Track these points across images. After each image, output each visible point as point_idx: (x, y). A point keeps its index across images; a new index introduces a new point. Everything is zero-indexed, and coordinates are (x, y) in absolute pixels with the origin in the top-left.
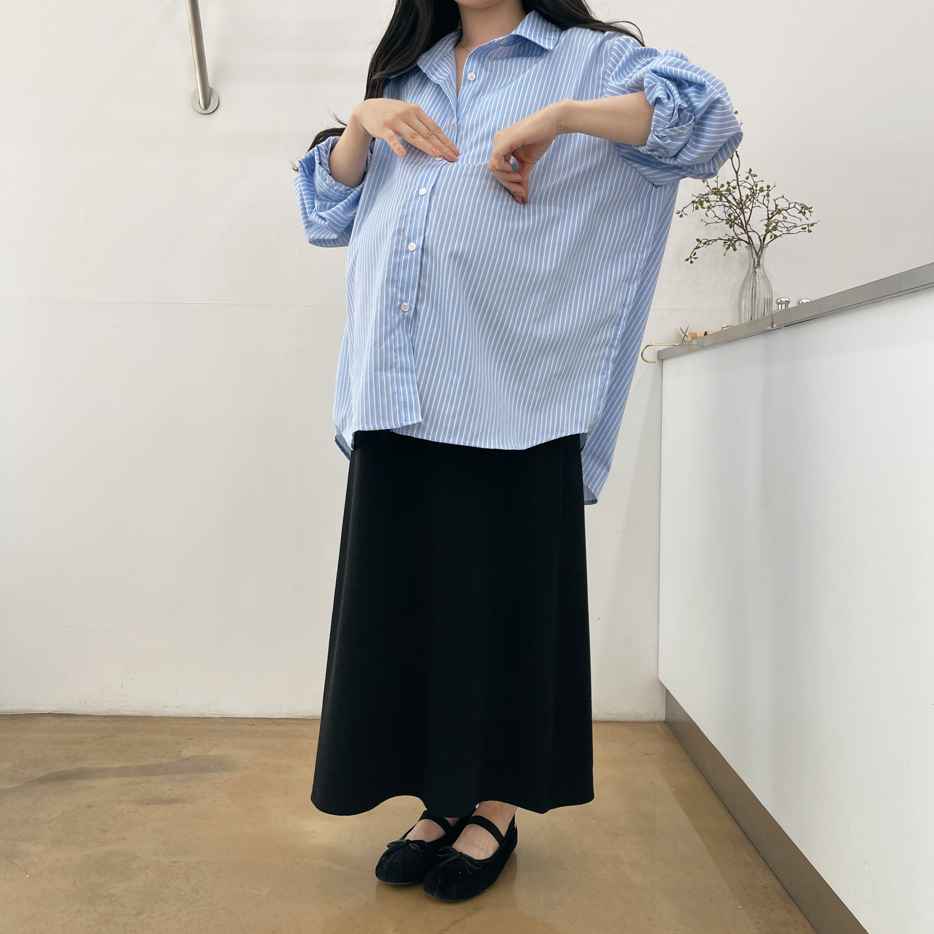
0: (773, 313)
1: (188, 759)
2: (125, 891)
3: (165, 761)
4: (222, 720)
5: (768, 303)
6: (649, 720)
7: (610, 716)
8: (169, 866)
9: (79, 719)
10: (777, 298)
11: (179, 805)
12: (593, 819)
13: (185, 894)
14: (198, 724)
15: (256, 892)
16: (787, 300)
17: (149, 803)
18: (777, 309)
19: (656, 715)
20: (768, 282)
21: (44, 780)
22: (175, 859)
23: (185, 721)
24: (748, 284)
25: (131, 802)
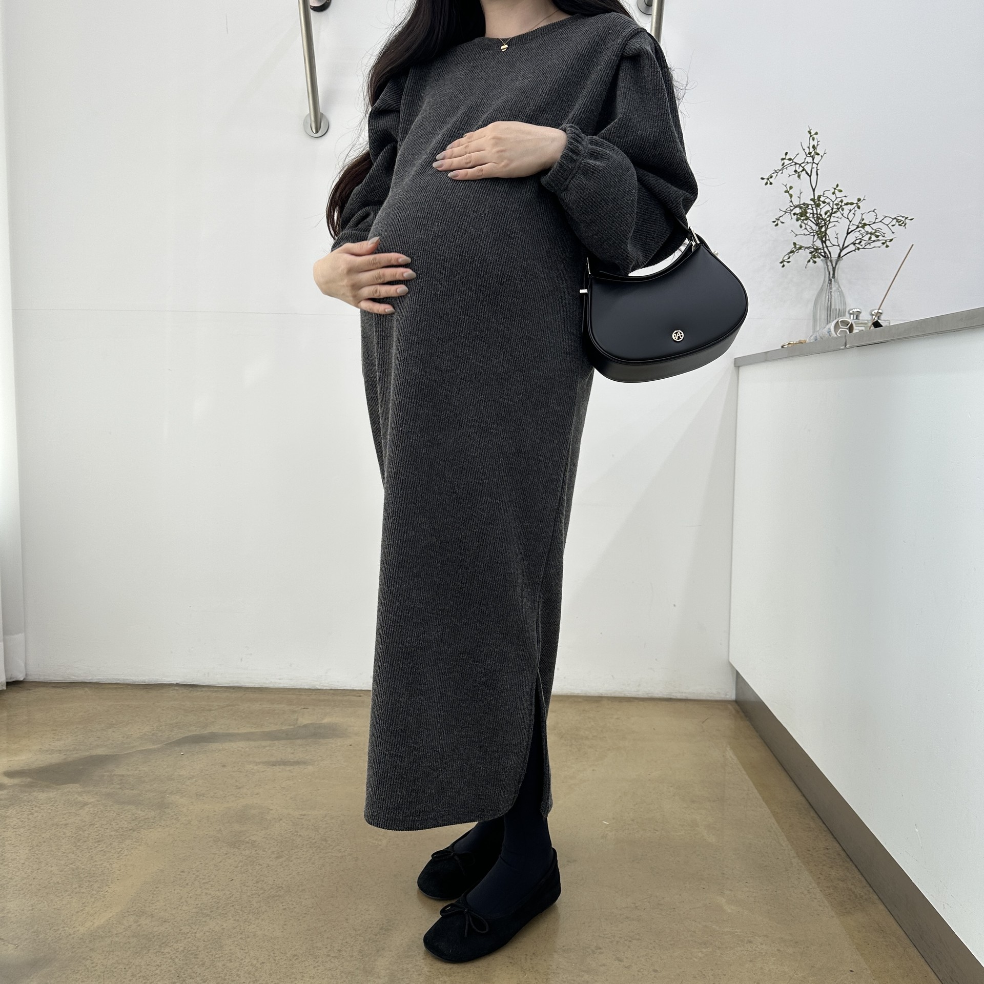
1: (305, 726)
2: (264, 838)
3: (284, 728)
4: (332, 692)
6: (720, 699)
7: (684, 695)
8: (299, 819)
9: (204, 689)
10: (849, 310)
11: (301, 766)
12: (671, 787)
13: (316, 842)
14: (311, 695)
15: (377, 842)
16: (859, 310)
17: (274, 764)
19: (726, 695)
20: (842, 293)
21: (180, 742)
22: (303, 813)
23: (299, 692)
24: (824, 295)
25: (259, 763)
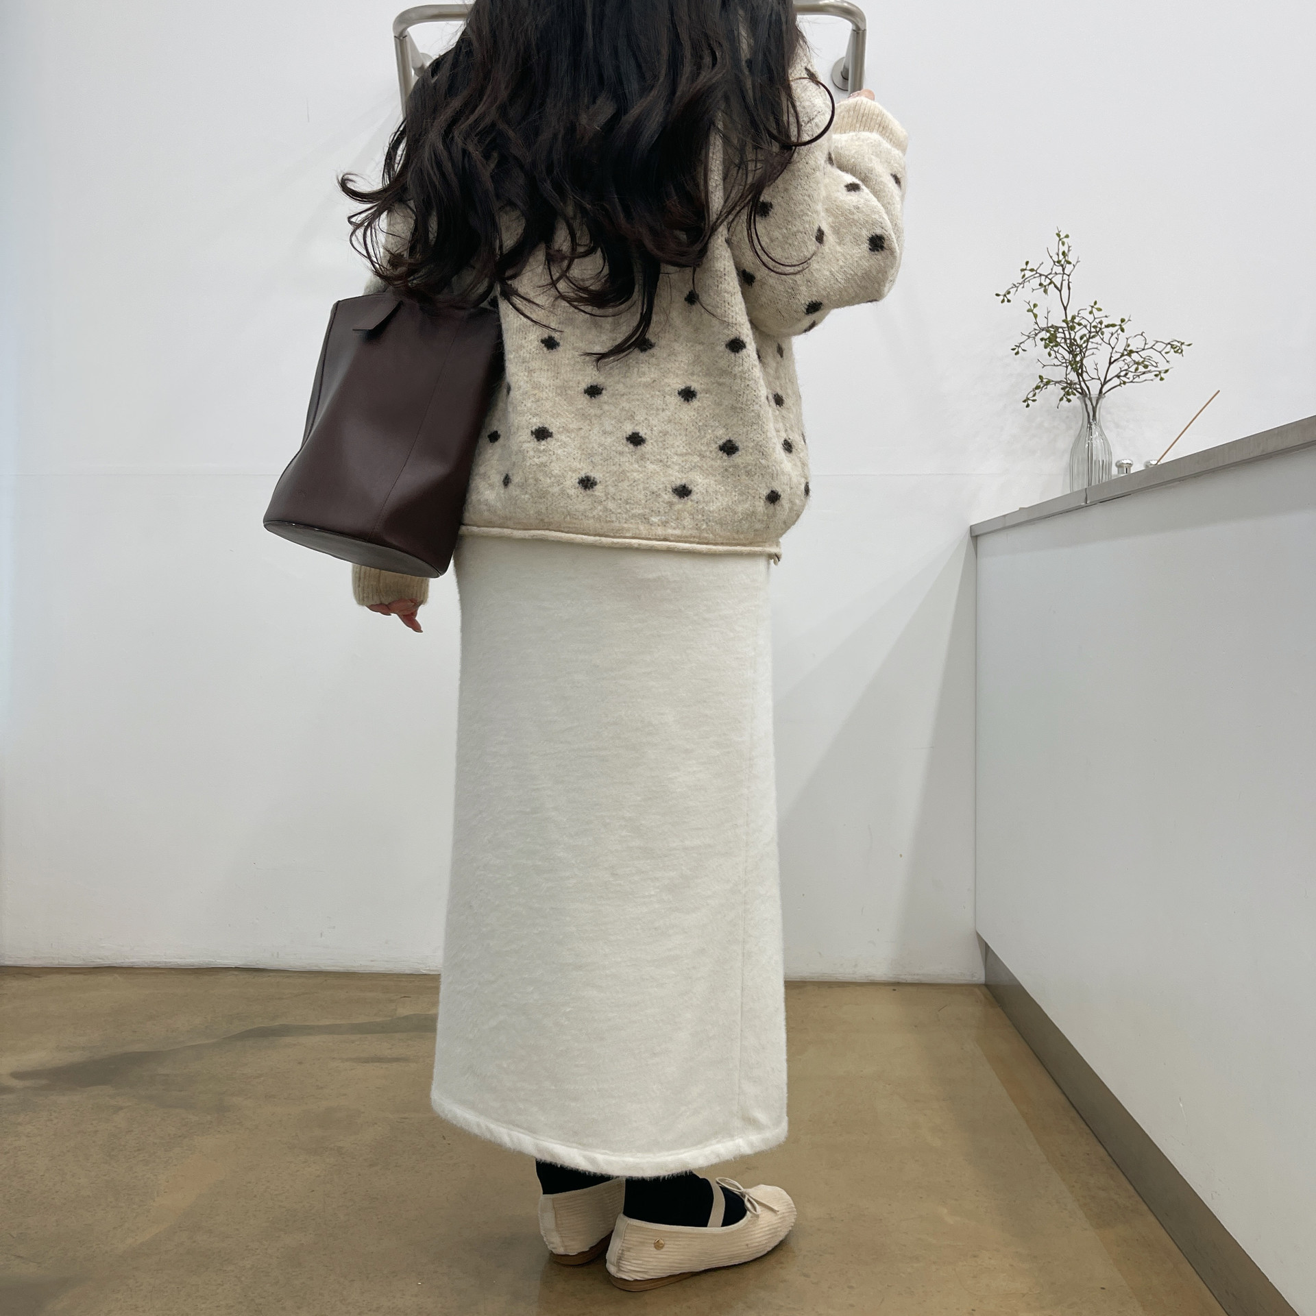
0: (1113, 478)
1: (406, 1018)
2: (354, 1144)
5: (1106, 467)
6: (965, 982)
7: (916, 977)
8: (397, 1122)
9: (271, 974)
10: (1116, 461)
11: (401, 1064)
12: (889, 1084)
14: (413, 981)
16: (1129, 462)
18: (1116, 473)
19: (972, 977)
20: (1107, 440)
21: (244, 1036)
22: (406, 1115)
23: (398, 977)
25: (347, 1060)
